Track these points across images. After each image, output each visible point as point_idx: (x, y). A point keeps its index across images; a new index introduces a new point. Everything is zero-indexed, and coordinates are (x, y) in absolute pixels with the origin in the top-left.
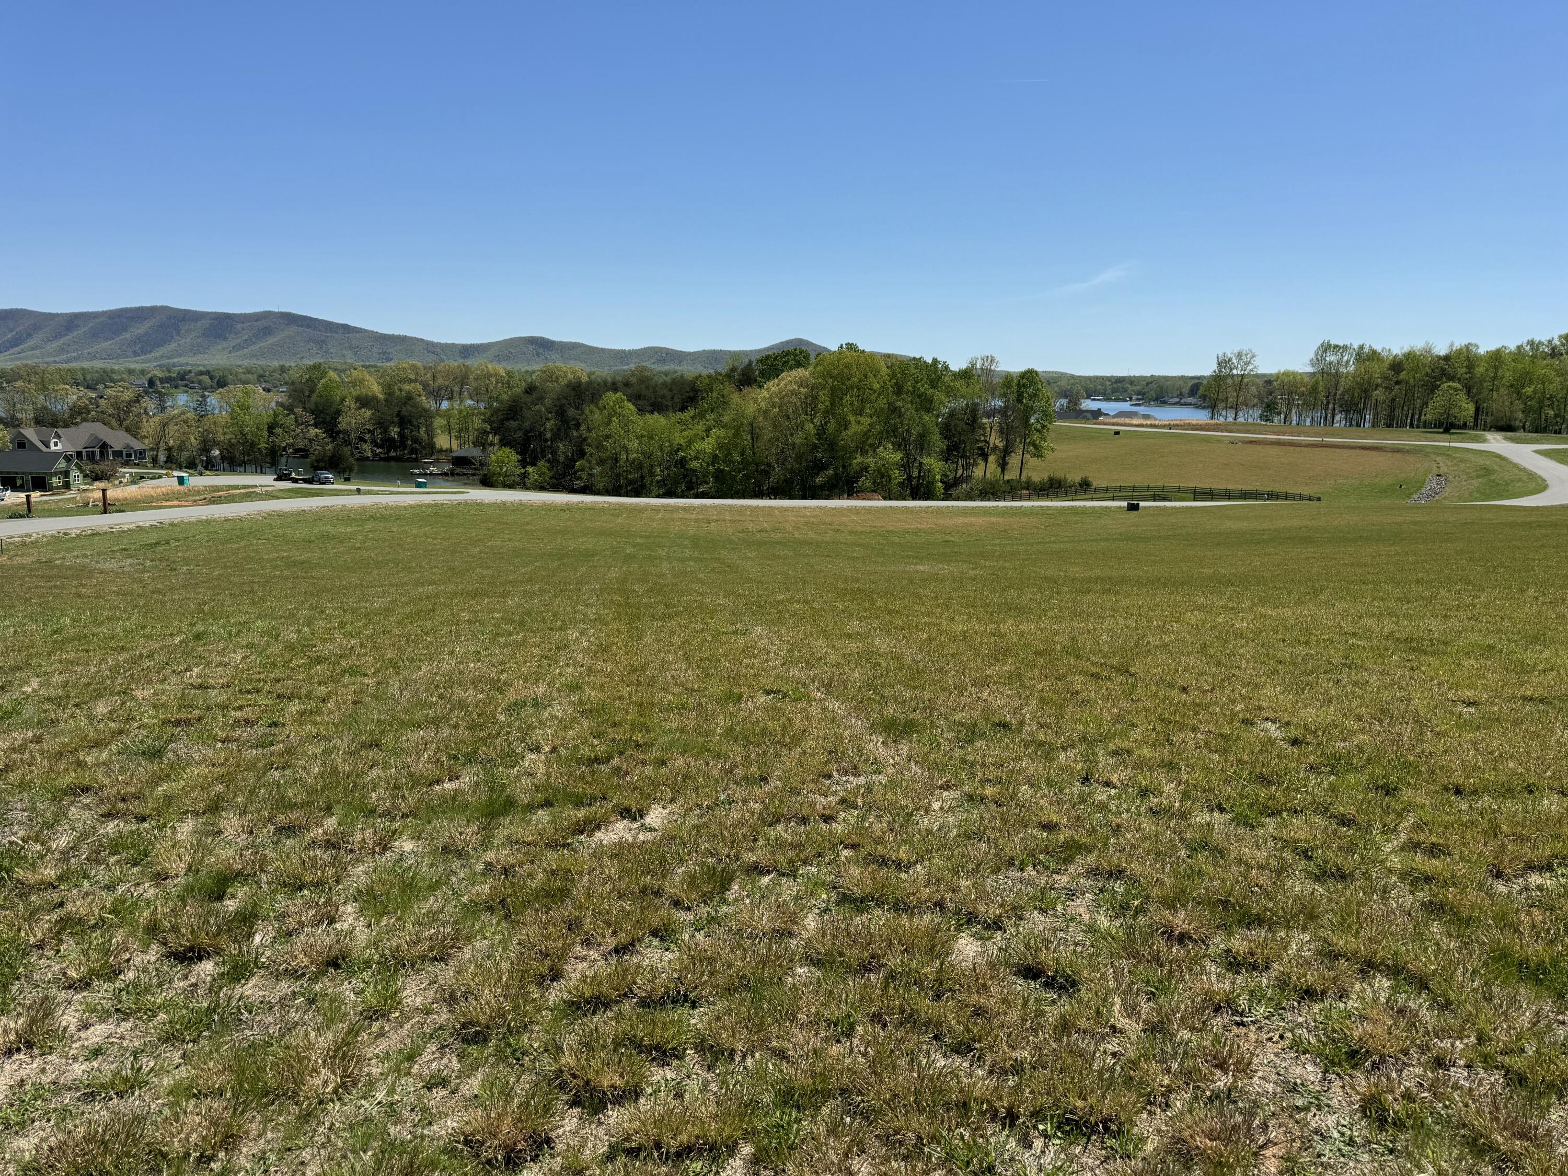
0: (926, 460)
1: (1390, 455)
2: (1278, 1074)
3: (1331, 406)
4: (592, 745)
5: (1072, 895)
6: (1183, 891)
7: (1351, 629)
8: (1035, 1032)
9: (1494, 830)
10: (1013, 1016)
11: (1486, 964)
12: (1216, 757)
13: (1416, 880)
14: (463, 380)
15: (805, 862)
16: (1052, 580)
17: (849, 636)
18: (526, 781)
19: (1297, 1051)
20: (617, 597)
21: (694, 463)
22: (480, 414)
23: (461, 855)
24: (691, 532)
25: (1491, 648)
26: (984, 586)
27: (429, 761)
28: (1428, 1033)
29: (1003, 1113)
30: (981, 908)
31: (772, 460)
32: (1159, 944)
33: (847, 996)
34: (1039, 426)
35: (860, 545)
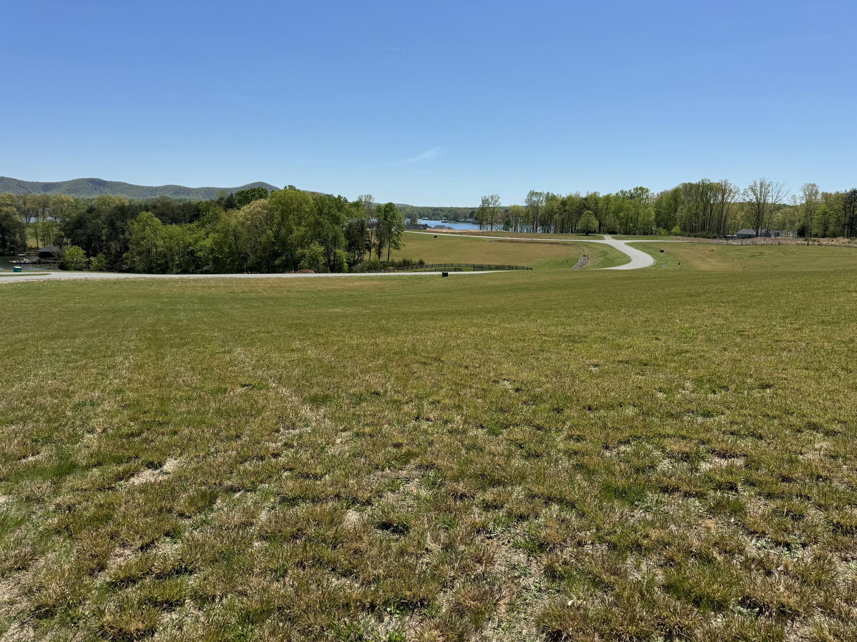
0: (338, 251)
1: (562, 246)
2: (506, 561)
3: (535, 223)
4: (129, 426)
5: (408, 480)
6: (463, 472)
7: (543, 332)
8: (386, 557)
9: (605, 426)
10: (375, 551)
11: (600, 492)
12: (480, 401)
13: (572, 454)
14: (45, 205)
15: (261, 482)
16: (404, 314)
17: (293, 350)
18: (85, 452)
19: (516, 548)
20: (149, 335)
21: (200, 253)
22: (57, 225)
23: (39, 501)
24: (199, 294)
25: (605, 338)
26: (369, 318)
27: (18, 444)
28: (574, 529)
29: (368, 605)
30: (360, 494)
31: (248, 251)
32: (451, 501)
33: (283, 555)
34: (396, 233)
35: (302, 299)
